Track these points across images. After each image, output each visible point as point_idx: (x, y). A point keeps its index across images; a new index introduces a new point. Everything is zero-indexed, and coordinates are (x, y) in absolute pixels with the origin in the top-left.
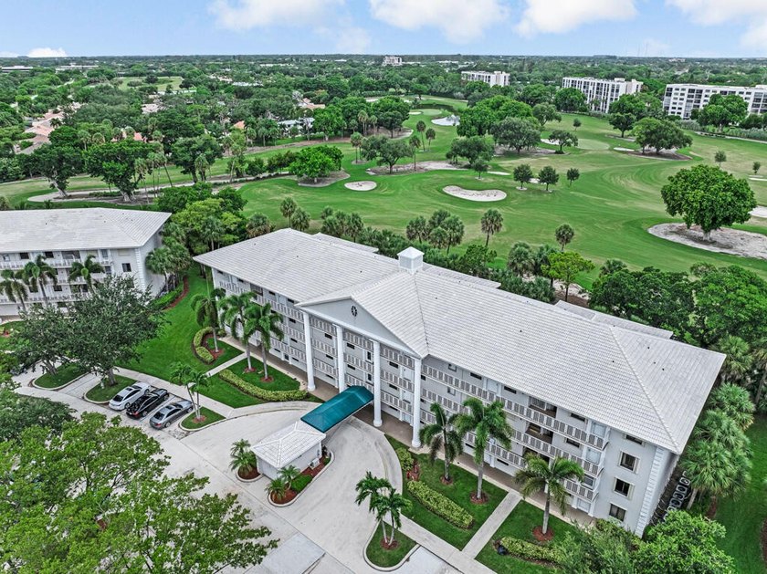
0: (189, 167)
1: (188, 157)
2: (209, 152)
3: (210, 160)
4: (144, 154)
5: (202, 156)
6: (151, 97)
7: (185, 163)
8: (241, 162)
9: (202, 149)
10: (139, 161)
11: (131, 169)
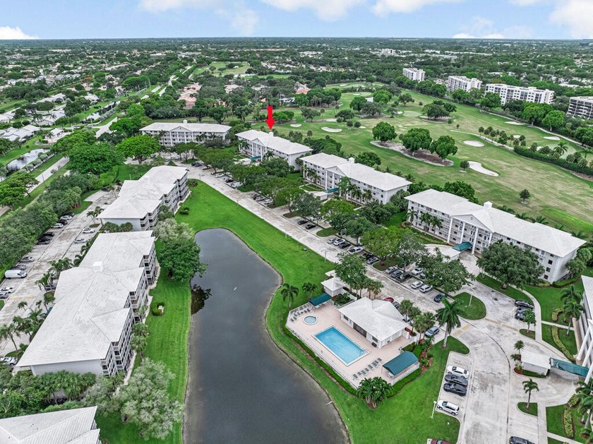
0: (240, 116)
1: (239, 113)
2: (247, 111)
3: (247, 114)
4: (226, 111)
5: (244, 113)
6: (230, 81)
7: (239, 115)
8: (258, 115)
9: (244, 110)
10: (225, 113)
11: (222, 116)
